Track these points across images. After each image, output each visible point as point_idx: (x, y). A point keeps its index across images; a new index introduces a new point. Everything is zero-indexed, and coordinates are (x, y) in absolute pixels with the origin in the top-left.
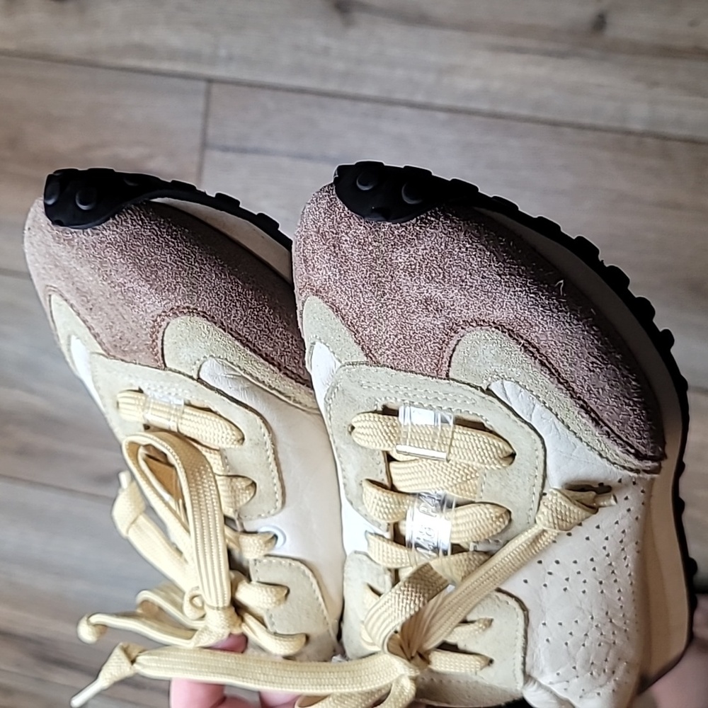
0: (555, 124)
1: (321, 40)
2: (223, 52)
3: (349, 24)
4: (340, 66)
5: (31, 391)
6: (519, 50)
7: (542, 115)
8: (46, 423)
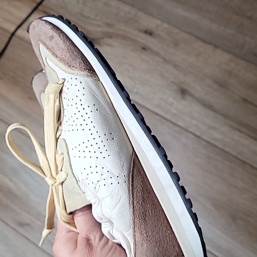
0: (244, 162)
1: (171, 100)
2: (135, 90)
3: (183, 98)
4: (174, 111)
5: (11, 180)
6: (240, 131)
7: (240, 157)
8: (11, 194)
